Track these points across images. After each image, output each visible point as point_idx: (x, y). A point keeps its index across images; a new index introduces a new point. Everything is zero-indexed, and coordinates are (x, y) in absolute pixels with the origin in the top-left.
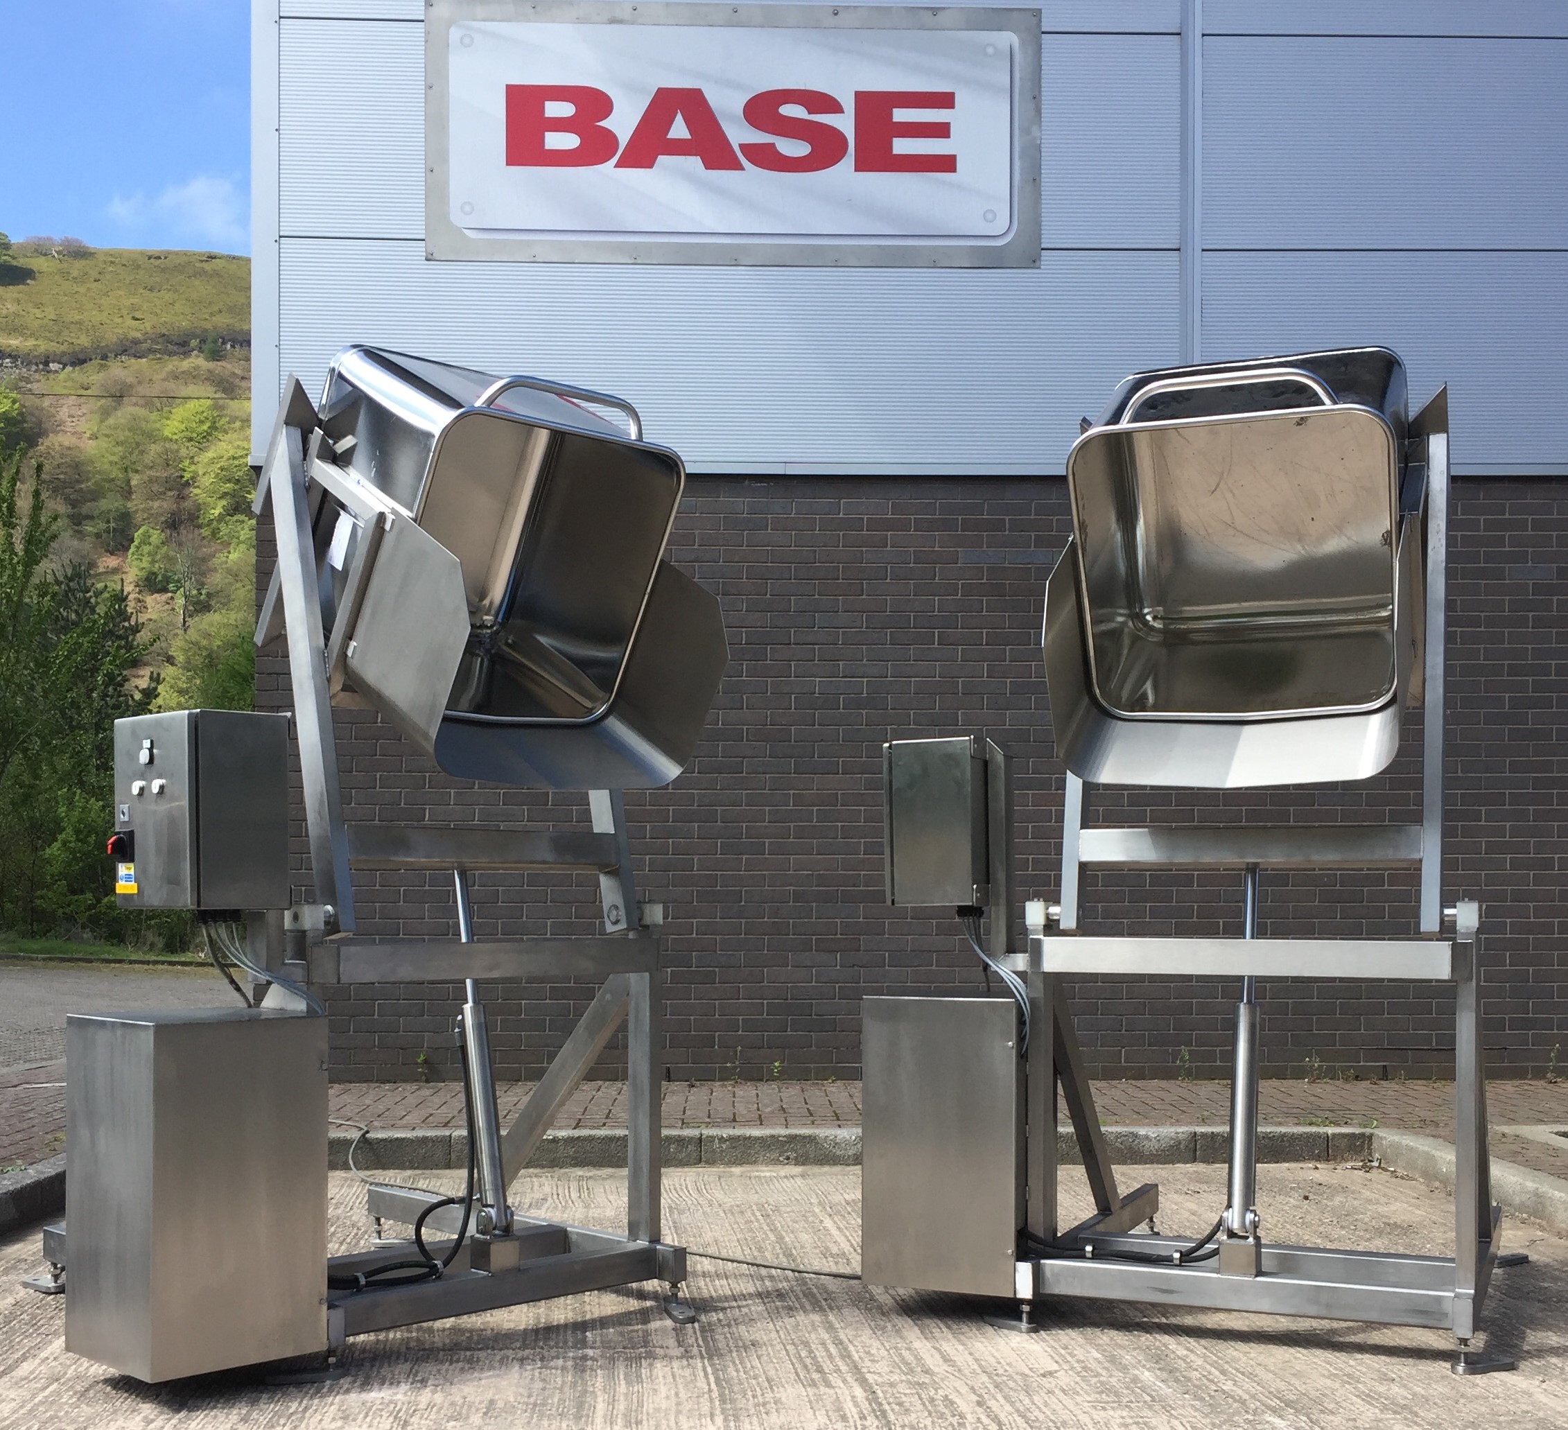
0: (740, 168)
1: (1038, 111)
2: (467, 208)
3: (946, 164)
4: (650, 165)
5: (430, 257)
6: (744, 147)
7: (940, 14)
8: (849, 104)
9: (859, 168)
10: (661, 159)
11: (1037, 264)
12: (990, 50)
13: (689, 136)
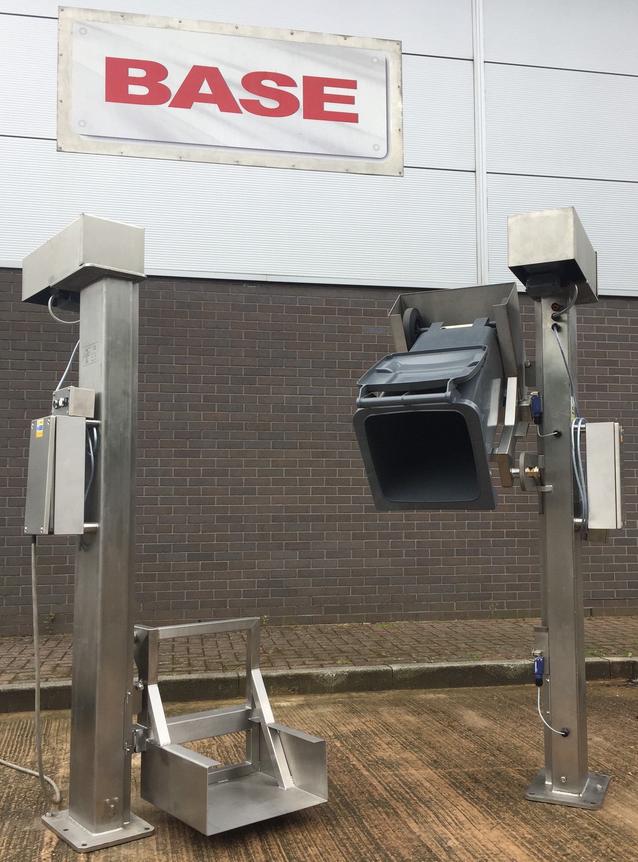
0: (240, 112)
1: (401, 93)
2: (82, 124)
3: (353, 118)
4: (189, 106)
5: (59, 149)
6: (241, 101)
7: (348, 39)
8: (300, 82)
9: (307, 116)
10: (195, 104)
11: (402, 174)
12: (375, 60)
13: (211, 93)
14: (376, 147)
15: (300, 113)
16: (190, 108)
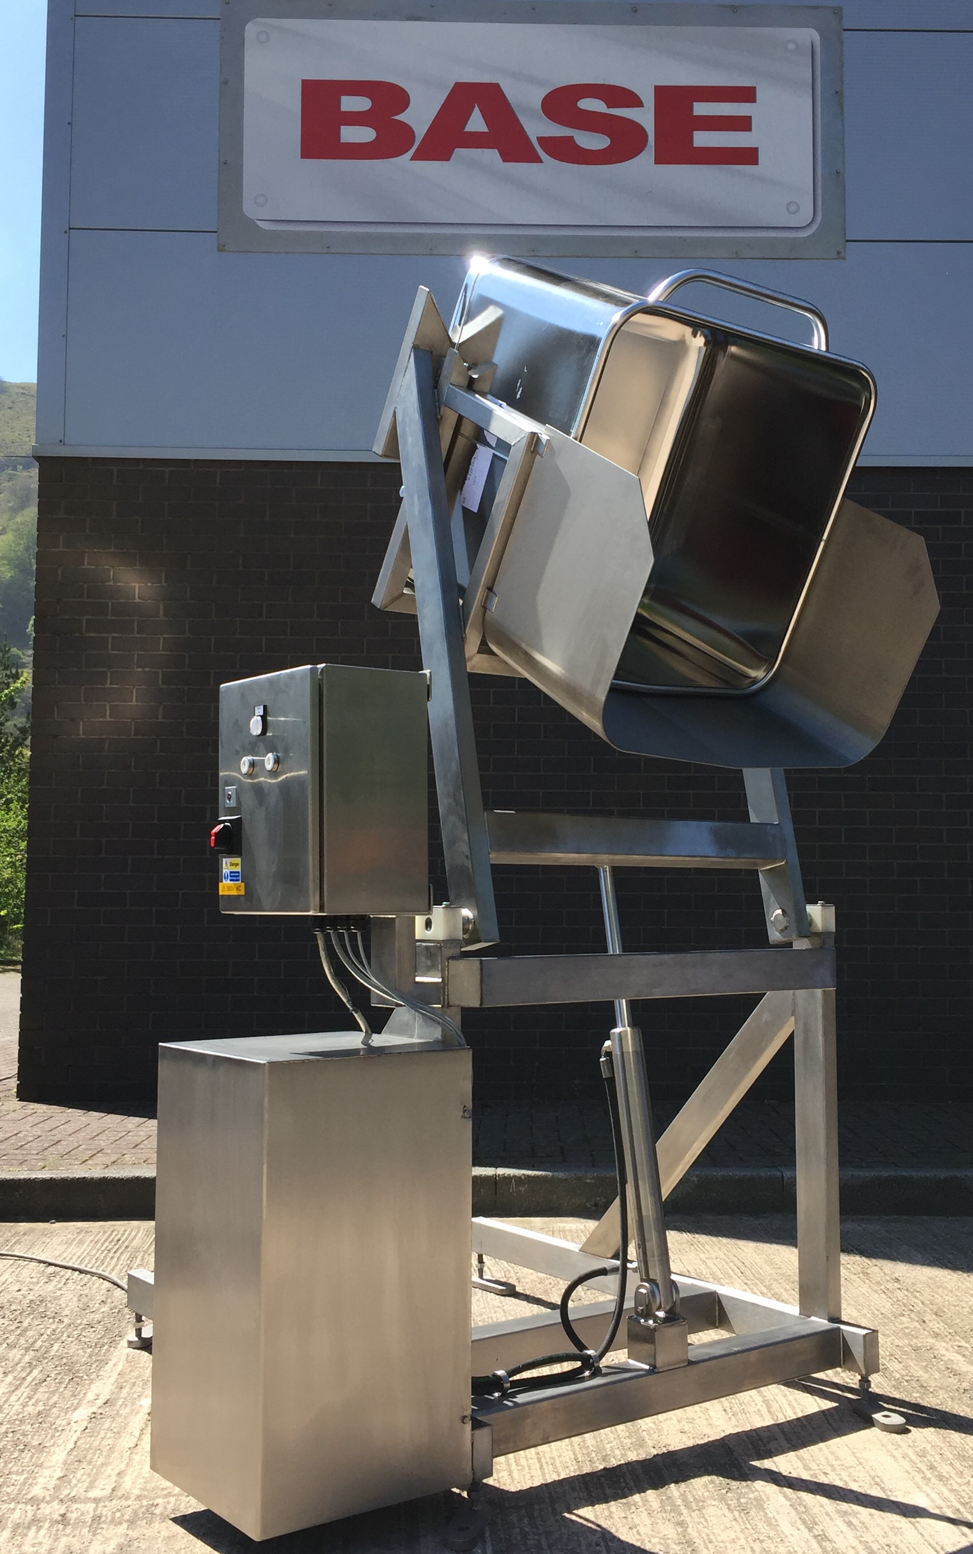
0: (540, 161)
1: (841, 106)
2: (261, 200)
3: (749, 156)
4: (446, 157)
5: (222, 248)
6: (541, 140)
8: (648, 98)
9: (660, 159)
10: (458, 151)
11: (842, 256)
12: (791, 46)
13: (486, 130)
14: (793, 208)
15: (648, 155)
16: (448, 160)
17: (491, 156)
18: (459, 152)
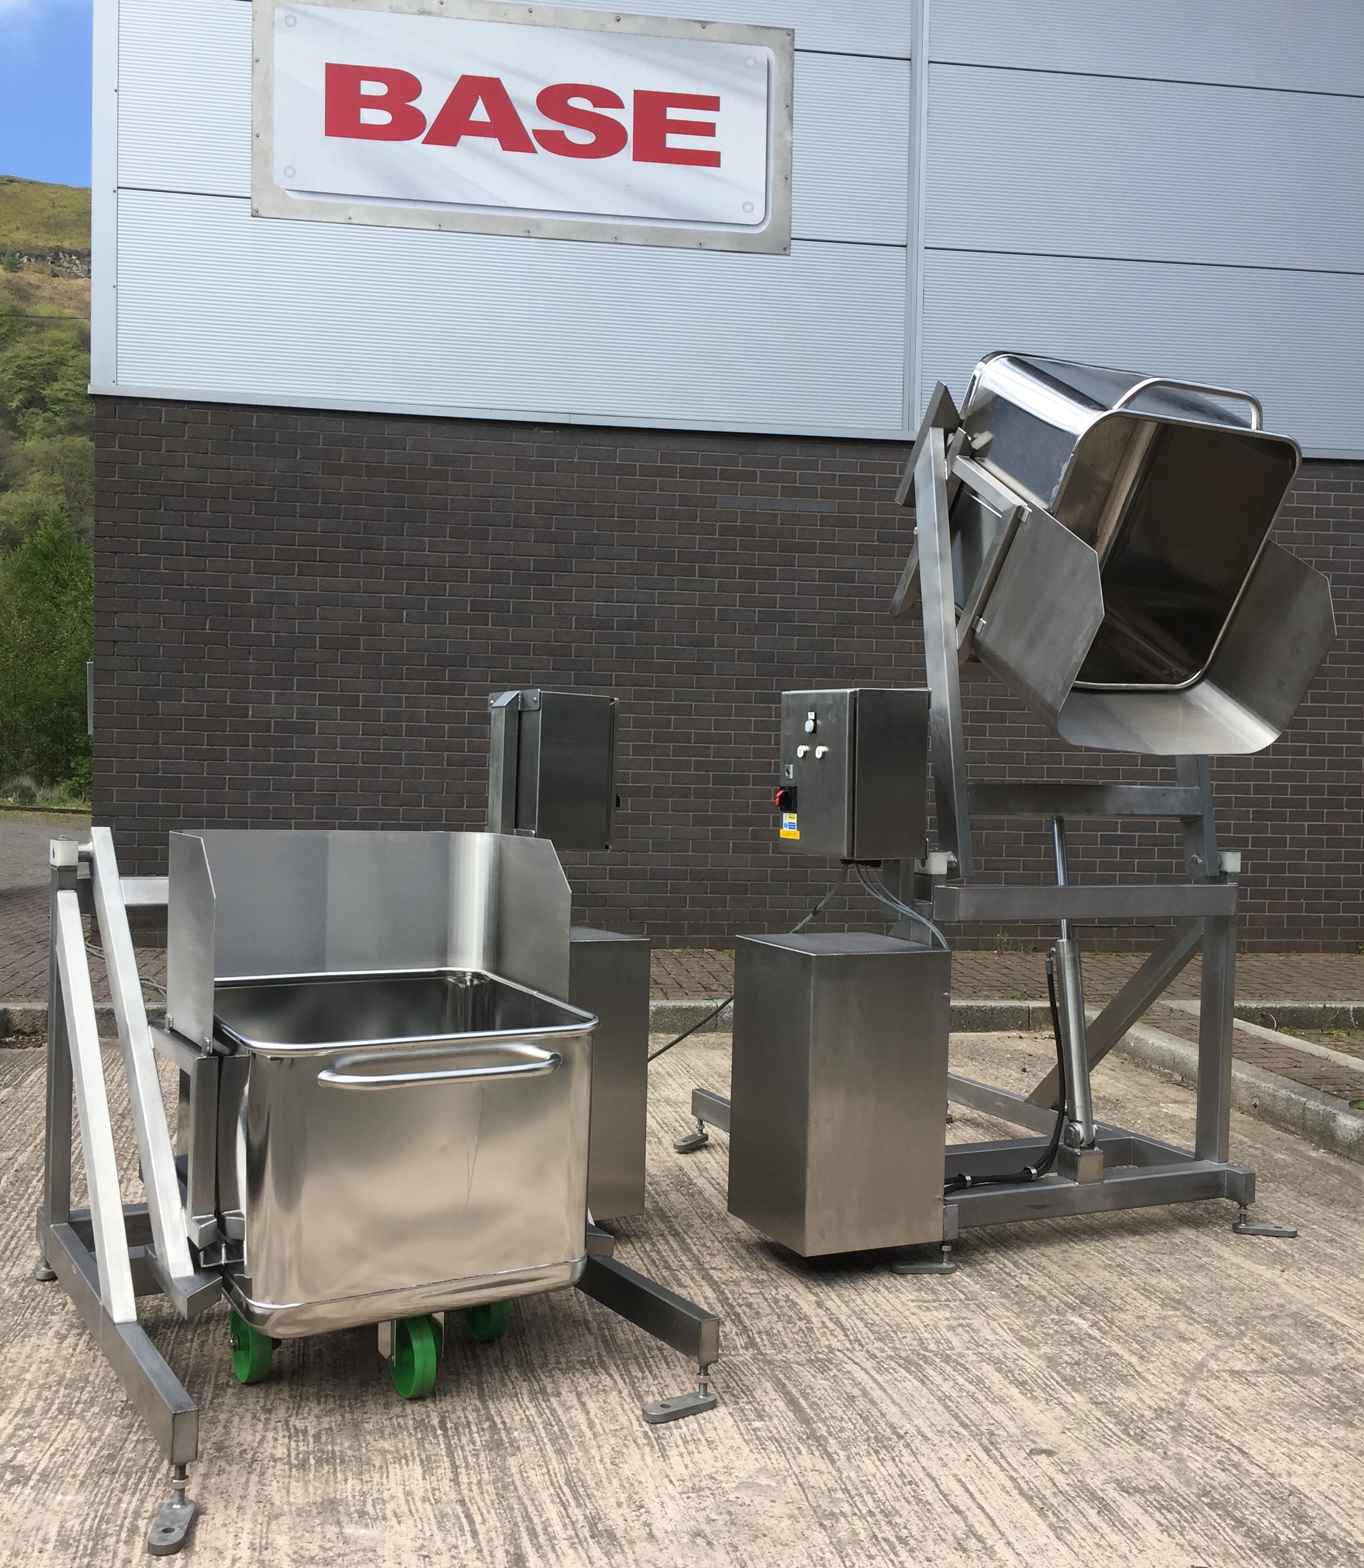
0: (534, 151)
1: (791, 117)
2: (289, 172)
3: (712, 159)
4: (454, 143)
5: (255, 214)
6: (535, 132)
7: (708, 26)
8: (628, 101)
9: (636, 158)
11: (787, 252)
12: (750, 62)
13: (488, 120)
14: (748, 207)
15: (627, 152)
16: (455, 145)
17: (492, 144)
18: (464, 139)
